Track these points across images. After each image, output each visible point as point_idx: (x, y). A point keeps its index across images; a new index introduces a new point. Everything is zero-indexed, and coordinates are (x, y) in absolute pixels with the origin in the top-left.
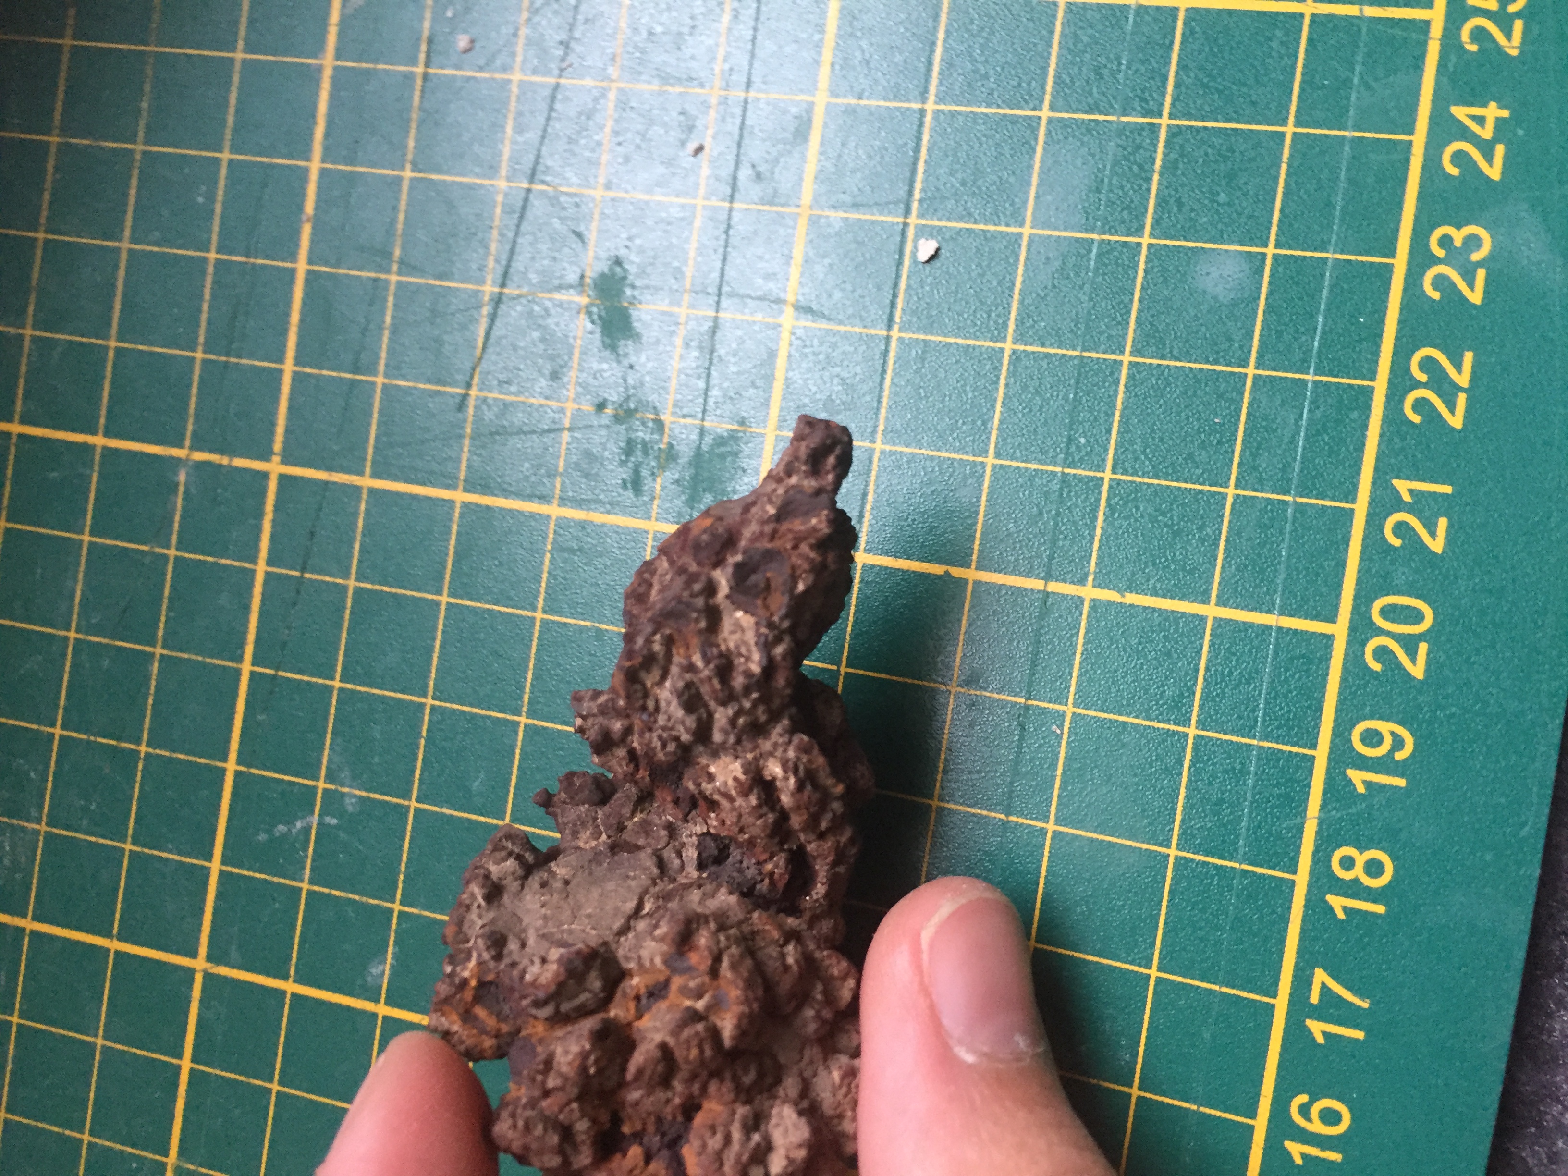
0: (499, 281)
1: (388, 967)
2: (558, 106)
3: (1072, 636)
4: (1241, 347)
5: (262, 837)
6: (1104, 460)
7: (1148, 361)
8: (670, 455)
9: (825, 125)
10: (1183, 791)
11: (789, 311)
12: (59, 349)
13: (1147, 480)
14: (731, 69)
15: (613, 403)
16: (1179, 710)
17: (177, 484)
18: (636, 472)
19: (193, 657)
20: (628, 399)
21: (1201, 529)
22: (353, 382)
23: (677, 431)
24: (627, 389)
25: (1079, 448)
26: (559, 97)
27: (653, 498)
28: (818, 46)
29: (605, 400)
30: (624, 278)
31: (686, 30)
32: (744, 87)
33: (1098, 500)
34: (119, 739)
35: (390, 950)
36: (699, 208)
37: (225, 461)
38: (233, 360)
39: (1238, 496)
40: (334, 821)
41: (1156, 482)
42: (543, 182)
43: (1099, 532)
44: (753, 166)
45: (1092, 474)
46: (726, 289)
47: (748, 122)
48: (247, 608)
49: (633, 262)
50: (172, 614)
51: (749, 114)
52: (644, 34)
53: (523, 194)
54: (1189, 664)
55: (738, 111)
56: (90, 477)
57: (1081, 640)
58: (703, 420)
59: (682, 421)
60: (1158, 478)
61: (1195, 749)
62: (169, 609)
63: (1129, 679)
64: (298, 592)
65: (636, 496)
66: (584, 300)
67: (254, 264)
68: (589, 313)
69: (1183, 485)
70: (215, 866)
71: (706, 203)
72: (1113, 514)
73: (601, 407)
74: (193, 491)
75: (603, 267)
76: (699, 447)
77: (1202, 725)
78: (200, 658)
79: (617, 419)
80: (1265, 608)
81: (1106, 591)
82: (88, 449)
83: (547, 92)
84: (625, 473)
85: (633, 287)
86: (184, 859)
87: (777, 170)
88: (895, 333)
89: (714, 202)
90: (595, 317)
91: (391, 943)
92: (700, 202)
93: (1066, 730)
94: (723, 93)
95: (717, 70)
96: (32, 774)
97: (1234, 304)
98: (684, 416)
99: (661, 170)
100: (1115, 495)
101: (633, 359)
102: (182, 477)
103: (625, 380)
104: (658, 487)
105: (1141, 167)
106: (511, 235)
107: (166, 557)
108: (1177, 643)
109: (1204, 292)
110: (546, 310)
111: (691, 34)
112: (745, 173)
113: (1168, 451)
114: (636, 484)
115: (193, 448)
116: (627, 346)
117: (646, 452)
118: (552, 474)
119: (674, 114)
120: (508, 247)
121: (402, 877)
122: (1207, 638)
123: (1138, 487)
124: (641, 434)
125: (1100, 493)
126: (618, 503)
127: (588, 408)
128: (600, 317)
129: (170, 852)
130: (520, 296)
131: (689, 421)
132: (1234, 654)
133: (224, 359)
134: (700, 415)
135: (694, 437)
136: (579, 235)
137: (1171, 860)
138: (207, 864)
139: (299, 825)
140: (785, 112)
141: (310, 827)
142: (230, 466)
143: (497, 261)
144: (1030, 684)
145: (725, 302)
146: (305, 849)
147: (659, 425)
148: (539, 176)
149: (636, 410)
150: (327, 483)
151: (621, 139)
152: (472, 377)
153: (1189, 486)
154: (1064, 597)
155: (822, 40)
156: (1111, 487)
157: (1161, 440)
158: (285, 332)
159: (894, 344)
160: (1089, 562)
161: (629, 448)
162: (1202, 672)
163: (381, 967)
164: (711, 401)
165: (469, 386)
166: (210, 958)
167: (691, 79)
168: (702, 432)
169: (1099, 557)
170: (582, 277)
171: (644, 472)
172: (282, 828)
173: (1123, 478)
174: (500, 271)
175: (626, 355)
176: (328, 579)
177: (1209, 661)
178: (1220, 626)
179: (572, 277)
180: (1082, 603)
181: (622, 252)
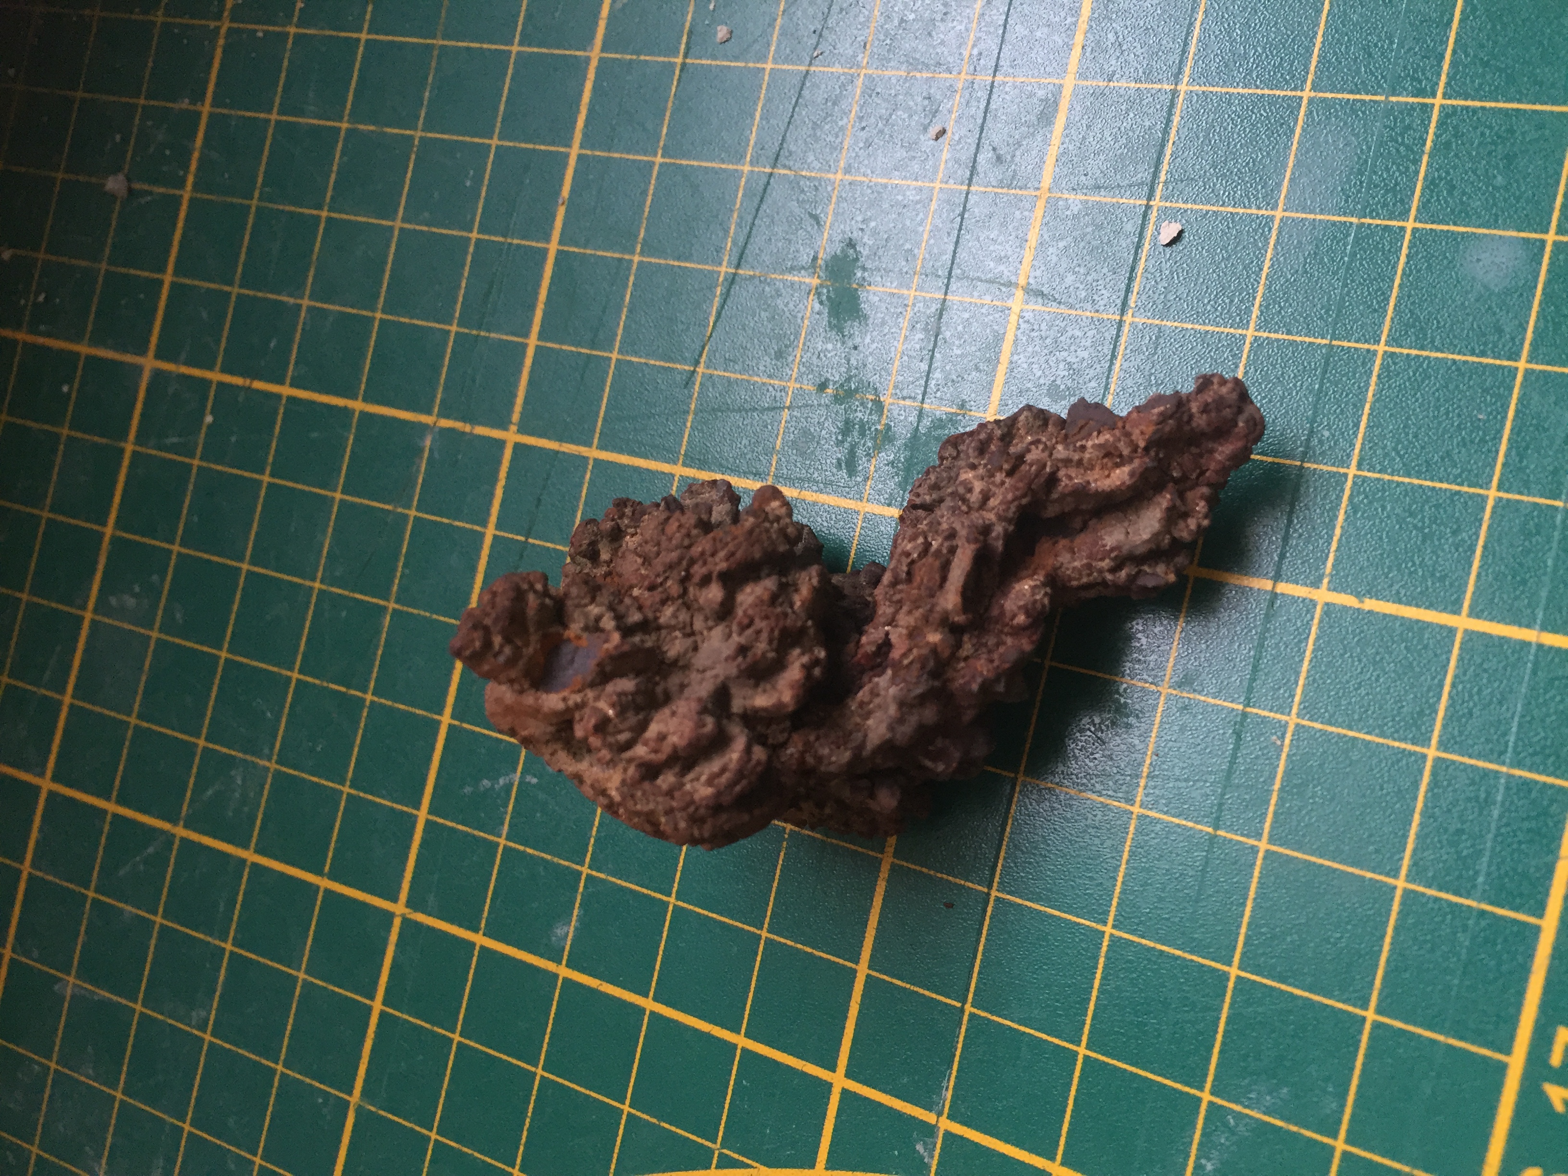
0: (735, 262)
1: (572, 929)
2: (806, 93)
3: (1300, 641)
4: (1513, 339)
5: (468, 790)
6: (1349, 456)
7: (1406, 351)
8: (886, 437)
9: (1071, 109)
10: (1417, 818)
11: (1019, 294)
12: (331, 319)
13: (1396, 478)
14: (980, 54)
15: (835, 383)
16: (1419, 728)
17: (422, 450)
18: (852, 453)
19: (422, 613)
20: (849, 379)
21: (1455, 533)
22: (589, 356)
23: (895, 413)
24: (849, 369)
25: (1321, 442)
26: (808, 84)
27: (866, 479)
28: (1071, 30)
29: (827, 380)
30: (857, 259)
31: (938, 17)
32: (991, 71)
33: (1339, 498)
34: (348, 687)
35: (576, 912)
36: (937, 190)
37: (467, 428)
38: (483, 334)
39: (1500, 499)
40: (534, 781)
41: (1407, 480)
42: (785, 167)
43: (1338, 531)
44: (994, 149)
45: (1334, 469)
46: (956, 271)
47: (993, 106)
48: (473, 569)
49: (866, 244)
50: (407, 571)
51: (994, 97)
52: (896, 23)
53: (764, 180)
54: (1433, 679)
55: (983, 95)
56: (347, 439)
57: (1310, 647)
58: (922, 402)
59: (902, 402)
60: (1409, 475)
61: (1434, 774)
62: (405, 566)
63: (1363, 691)
64: (522, 556)
65: (850, 476)
67: (510, 244)
68: (819, 294)
69: (1438, 485)
70: (423, 815)
71: (943, 186)
72: (1355, 513)
73: (822, 387)
74: (436, 455)
75: (838, 248)
76: (917, 429)
77: (1443, 745)
78: (428, 614)
79: (837, 399)
80: (1524, 621)
81: (1343, 596)
82: (346, 412)
83: (796, 81)
84: (840, 453)
85: (864, 269)
86: (395, 805)
87: (1018, 153)
88: (1128, 318)
89: (951, 185)
90: (824, 298)
91: (577, 905)
92: (937, 185)
93: (1287, 741)
94: (970, 78)
95: (966, 54)
96: (269, 715)
97: (1507, 292)
98: (904, 398)
99: (901, 153)
100: (1359, 493)
101: (857, 340)
102: (428, 443)
103: (849, 361)
104: (872, 468)
105: (1408, 148)
106: (750, 219)
107: (406, 517)
108: (1420, 656)
109: (1473, 278)
110: (777, 291)
111: (942, 20)
113: (1423, 448)
114: (850, 464)
115: (441, 415)
116: (853, 327)
117: (862, 434)
118: (770, 451)
119: (920, 99)
120: (746, 231)
121: (592, 840)
122: (1456, 651)
123: (1385, 486)
124: (860, 415)
125: (1343, 490)
126: (831, 483)
127: (809, 387)
128: (828, 298)
129: (383, 797)
130: (752, 277)
131: (908, 402)
132: (1485, 671)
133: (474, 332)
134: (920, 397)
135: (913, 418)
136: (816, 218)
137: (1399, 893)
138: (415, 812)
139: (501, 781)
140: (1031, 95)
141: (512, 785)
142: (471, 434)
143: (734, 243)
144: (1250, 689)
145: (953, 287)
146: (506, 806)
147: (879, 406)
148: (782, 159)
149: (857, 390)
150: (557, 452)
151: (864, 124)
152: (700, 355)
153: (1445, 486)
154: (1294, 600)
155: (1075, 24)
156: (1354, 483)
157: (1416, 436)
158: (532, 307)
159: (1126, 329)
160: (1324, 563)
161: (847, 429)
162: (1447, 689)
163: (565, 929)
164: (932, 383)
165: (697, 363)
166: (409, 904)
167: (939, 64)
168: (921, 414)
169: (1336, 559)
170: (815, 258)
171: (860, 452)
172: (486, 783)
173: (1369, 474)
175: (851, 336)
176: (549, 545)
177: (1456, 676)
178: (1471, 640)
179: (805, 258)
180: (1315, 606)
181: (856, 235)
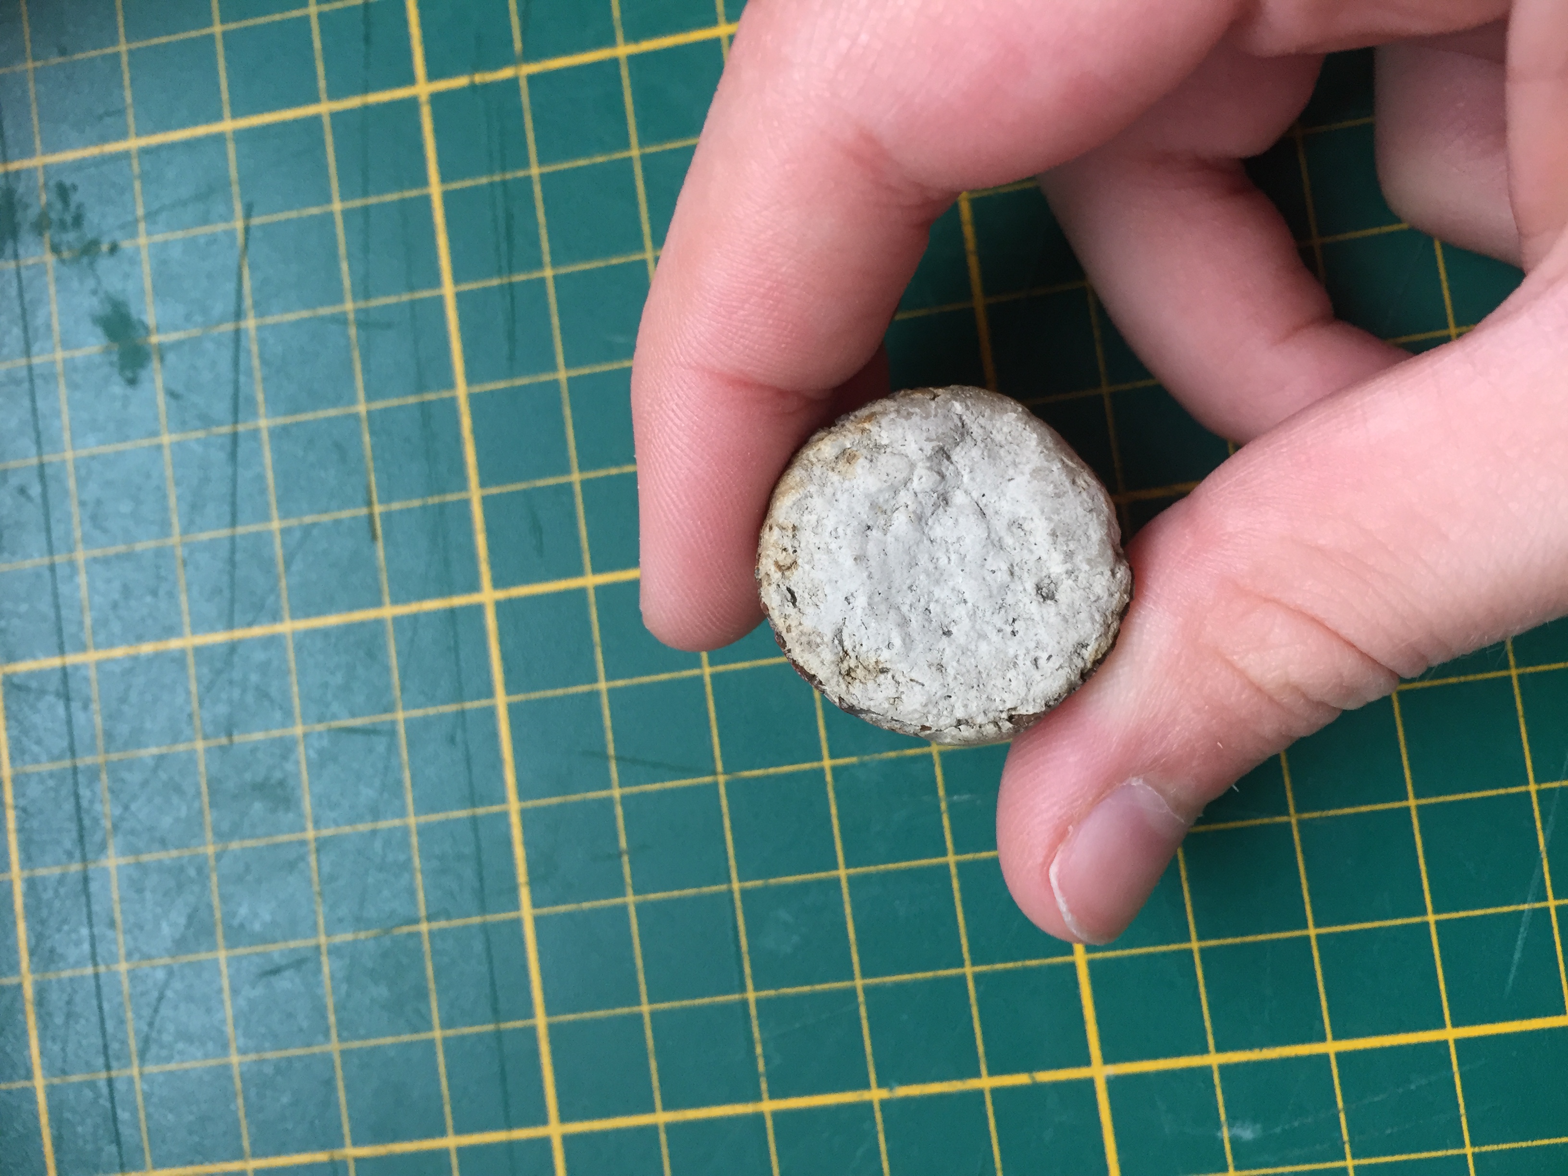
66: (154, 339)
112: (35, 490)
174: (243, 342)
